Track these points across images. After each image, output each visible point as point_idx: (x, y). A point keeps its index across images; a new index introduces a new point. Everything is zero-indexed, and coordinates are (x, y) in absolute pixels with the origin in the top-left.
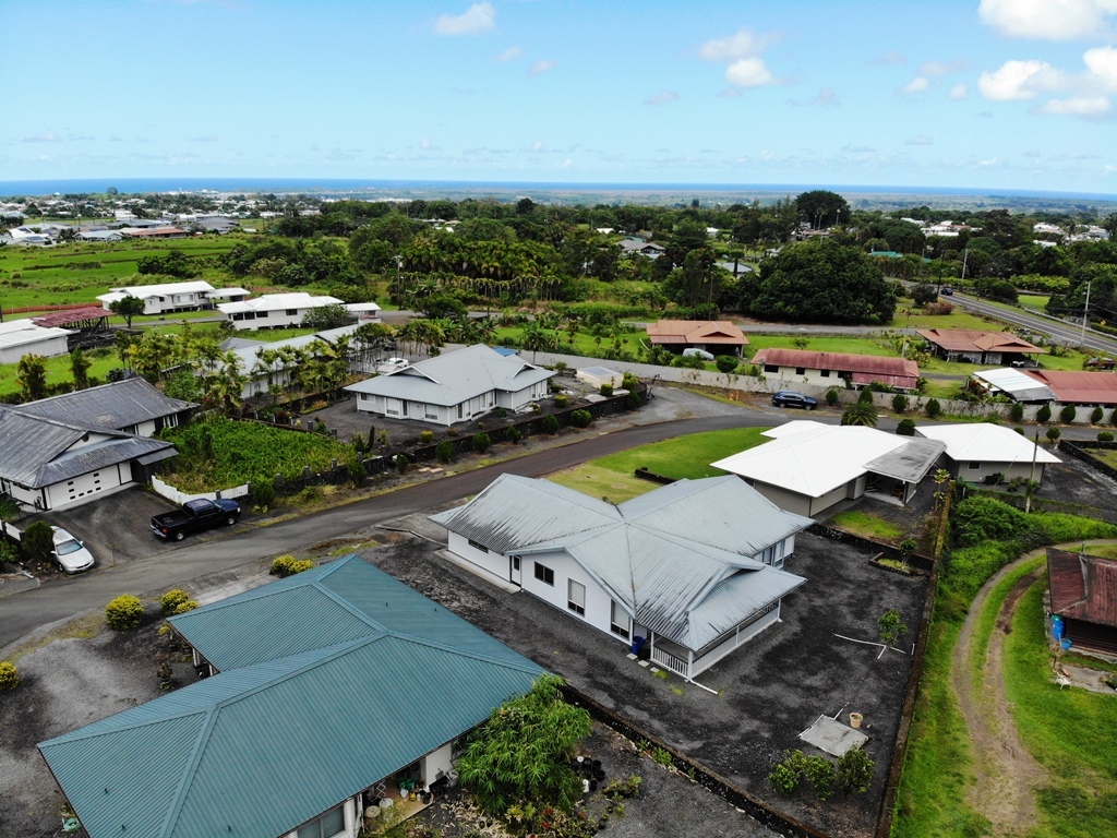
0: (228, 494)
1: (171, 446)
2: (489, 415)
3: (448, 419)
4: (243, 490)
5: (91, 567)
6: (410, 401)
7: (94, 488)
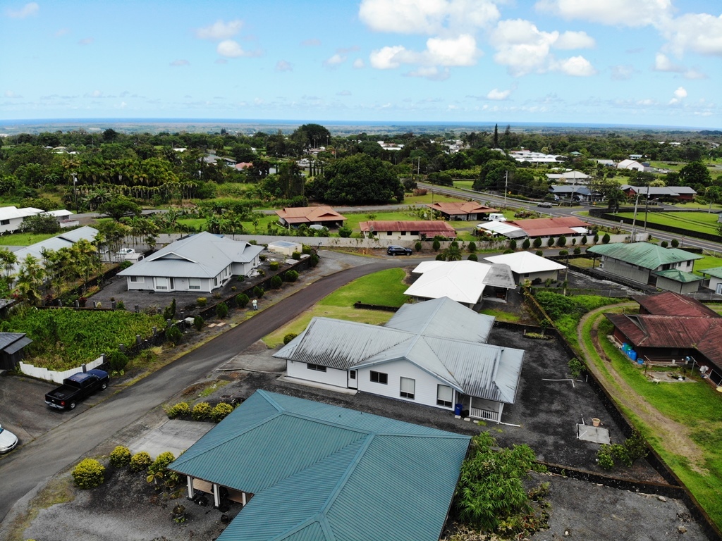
0: (90, 366)
1: (24, 336)
2: (232, 281)
4: (100, 361)
5: (18, 446)
6: (175, 278)
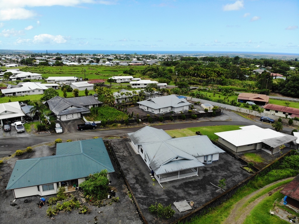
0: (96, 122)
2: (169, 113)
3: (156, 112)
4: (100, 122)
5: (61, 133)
6: (149, 107)
7: (72, 117)
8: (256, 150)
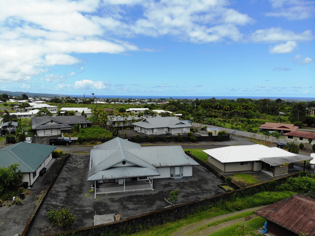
0: (72, 139)
1: (71, 127)
3: (149, 133)
4: (76, 138)
6: (142, 128)
7: (51, 133)
8: (253, 171)
